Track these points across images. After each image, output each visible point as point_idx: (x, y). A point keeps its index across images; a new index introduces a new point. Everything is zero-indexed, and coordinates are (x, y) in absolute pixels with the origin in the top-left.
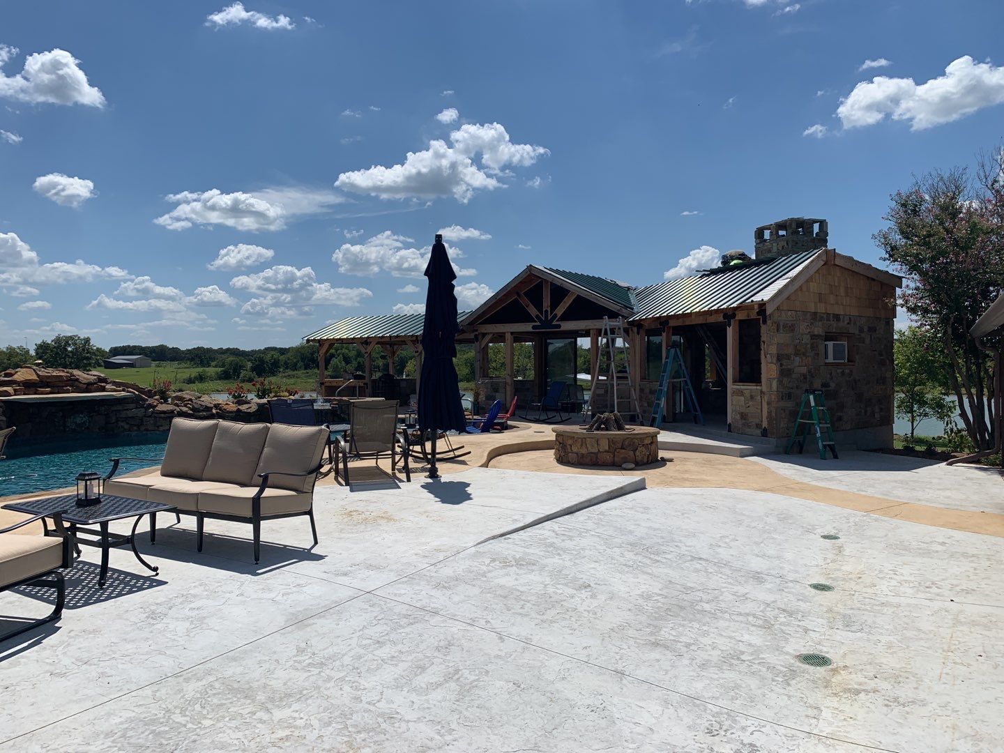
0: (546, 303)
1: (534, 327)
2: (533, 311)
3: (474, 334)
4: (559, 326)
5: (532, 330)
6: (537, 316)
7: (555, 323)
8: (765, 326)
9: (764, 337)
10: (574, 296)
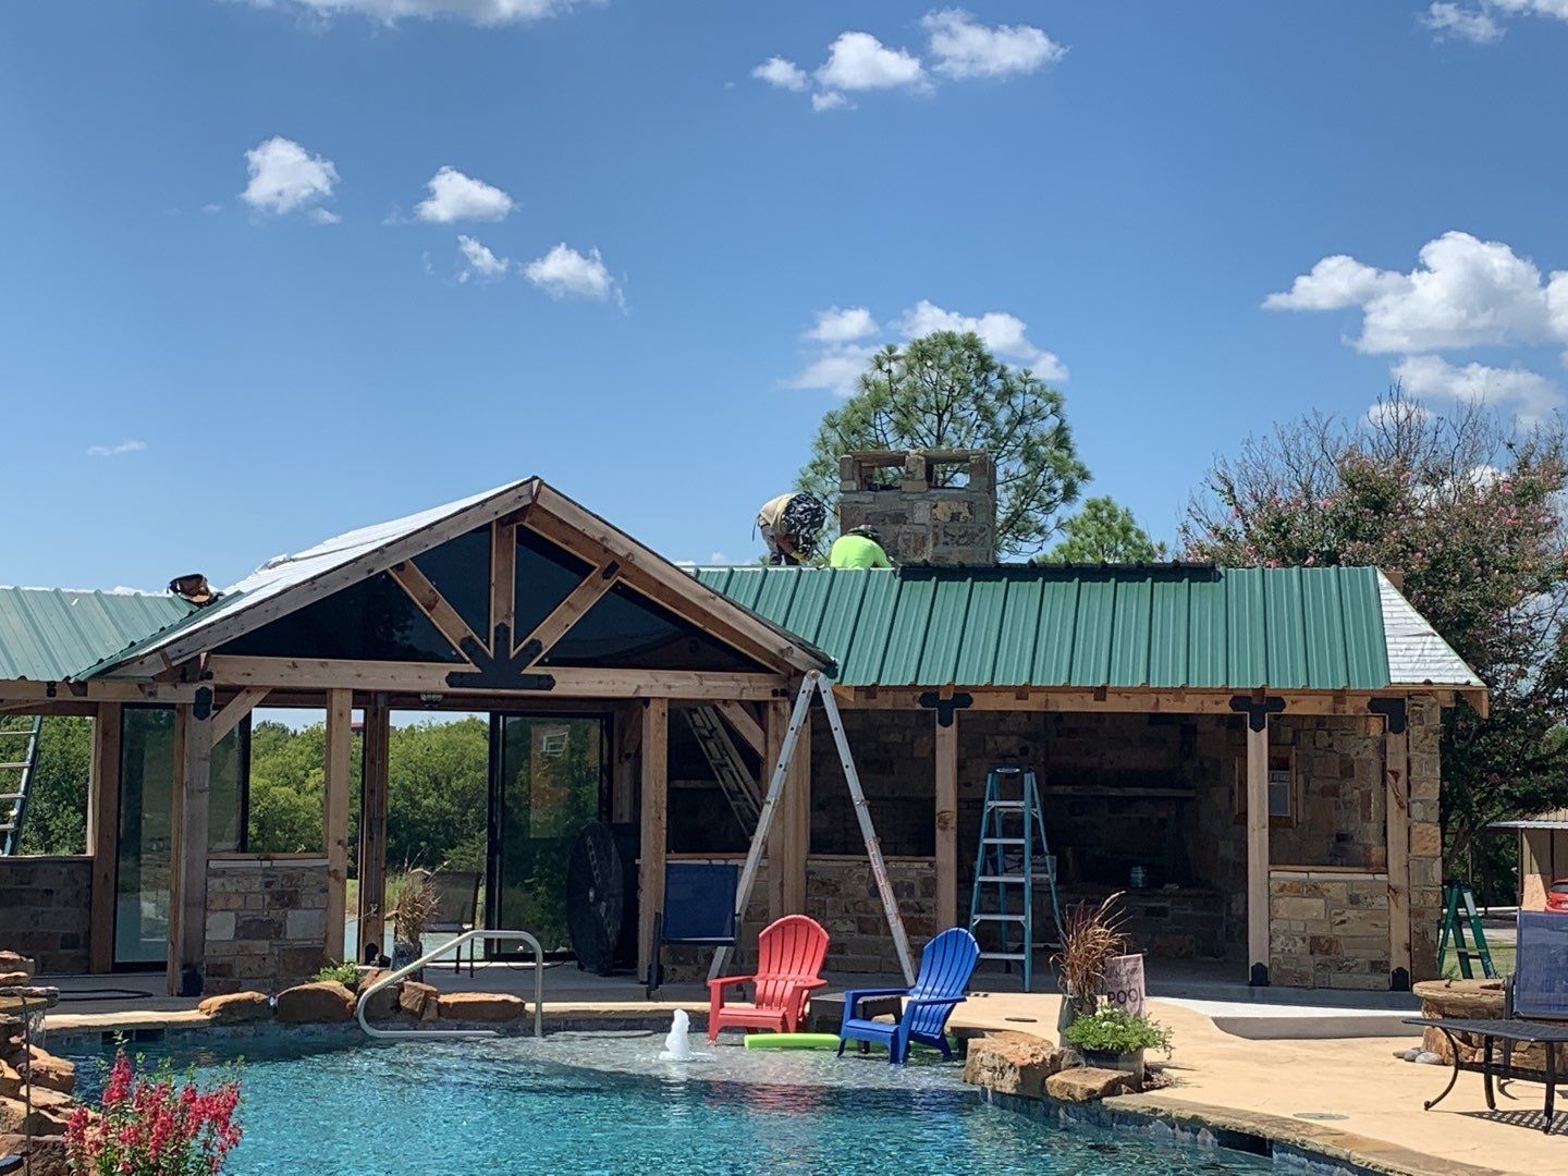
0: (502, 606)
1: (452, 679)
2: (450, 624)
3: (198, 686)
4: (549, 682)
5: (448, 689)
6: (467, 643)
7: (530, 670)
8: (1401, 738)
9: (1396, 762)
10: (608, 584)
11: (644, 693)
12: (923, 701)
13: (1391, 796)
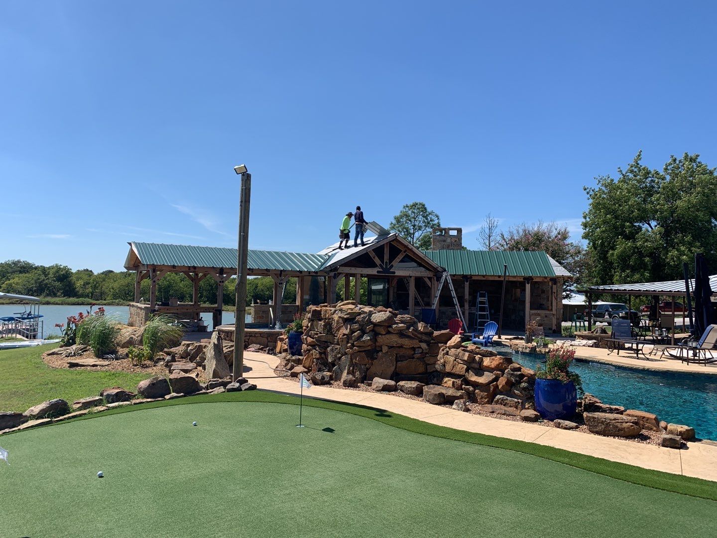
0: (386, 257)
1: (378, 272)
2: (377, 261)
4: (394, 273)
5: (377, 274)
6: (380, 265)
7: (391, 270)
8: (555, 286)
9: (554, 290)
10: (404, 254)
11: (411, 275)
12: (462, 277)
13: (553, 298)
